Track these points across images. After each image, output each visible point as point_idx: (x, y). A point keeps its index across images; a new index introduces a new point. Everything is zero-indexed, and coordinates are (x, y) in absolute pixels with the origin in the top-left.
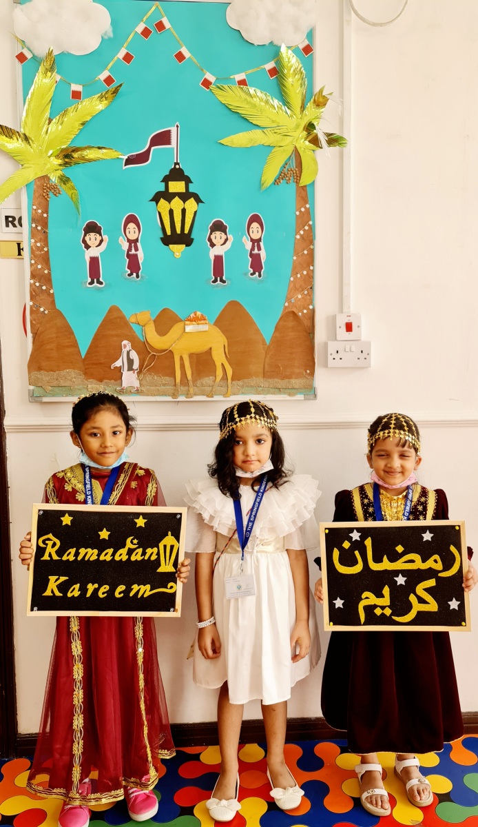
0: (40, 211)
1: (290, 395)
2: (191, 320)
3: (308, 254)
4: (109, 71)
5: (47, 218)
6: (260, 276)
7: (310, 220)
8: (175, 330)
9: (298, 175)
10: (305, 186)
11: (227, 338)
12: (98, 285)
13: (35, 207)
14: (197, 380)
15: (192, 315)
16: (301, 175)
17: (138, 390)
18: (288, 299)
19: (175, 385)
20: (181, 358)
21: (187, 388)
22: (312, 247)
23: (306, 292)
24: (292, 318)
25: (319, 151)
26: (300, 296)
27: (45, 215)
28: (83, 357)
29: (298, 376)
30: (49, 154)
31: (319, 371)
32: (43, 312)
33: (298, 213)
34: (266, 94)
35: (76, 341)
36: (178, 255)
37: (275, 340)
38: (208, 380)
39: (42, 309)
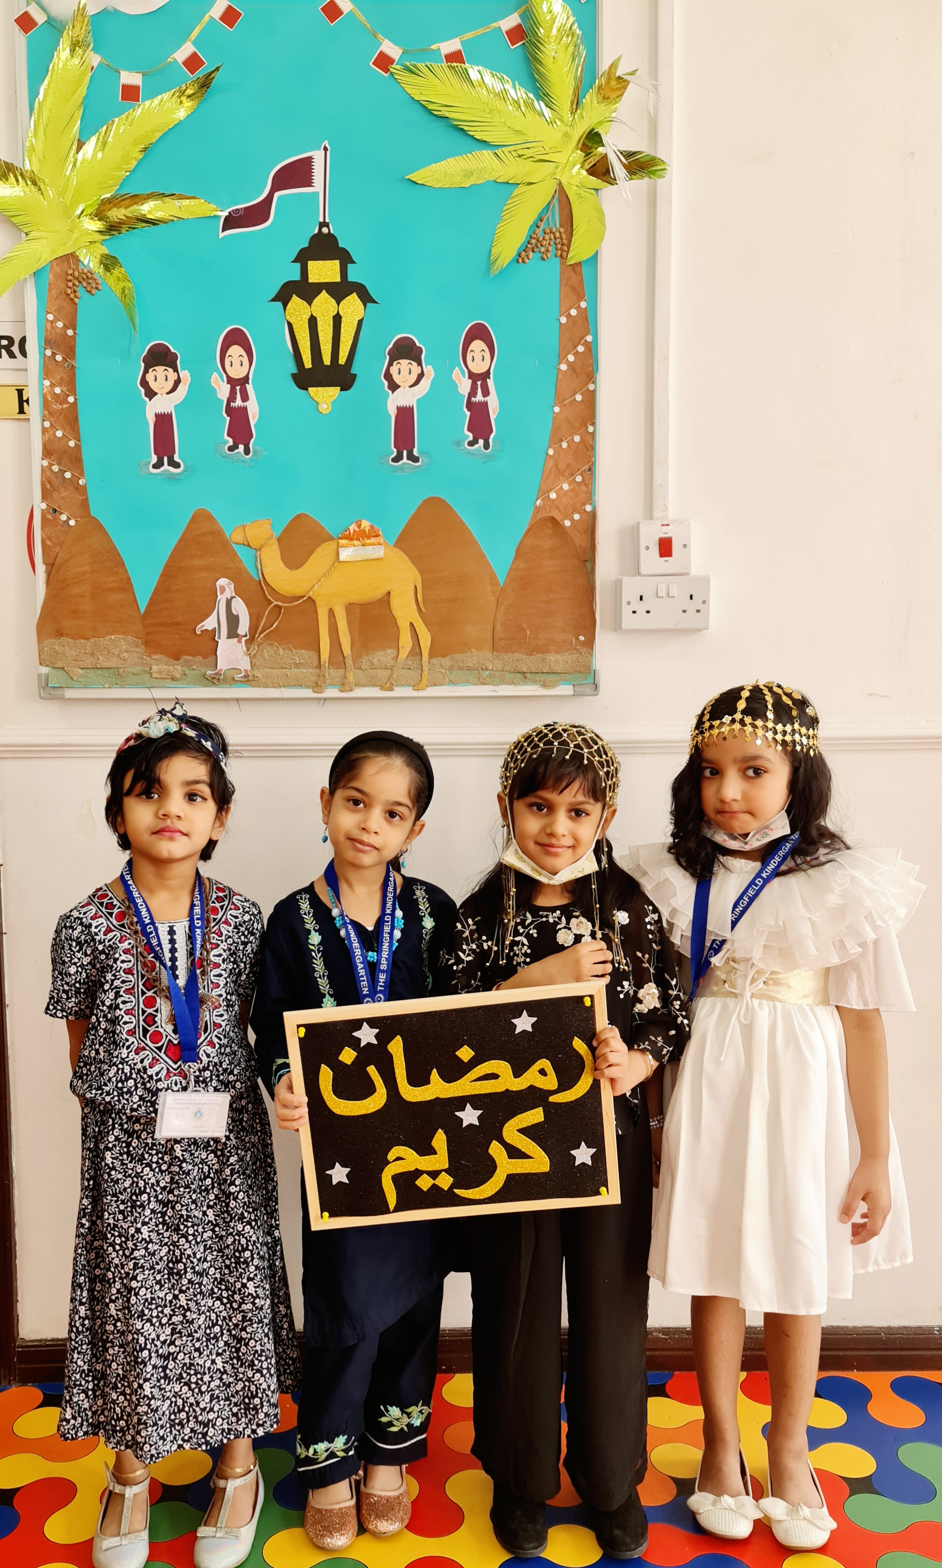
0: (60, 324)
1: (544, 685)
2: (349, 538)
3: (582, 401)
4: (194, 43)
5: (73, 338)
6: (487, 446)
7: (587, 333)
8: (321, 555)
9: (564, 244)
10: (579, 264)
11: (421, 572)
12: (171, 469)
13: (50, 317)
14: (361, 657)
15: (353, 527)
16: (570, 241)
17: (246, 676)
18: (543, 493)
19: (319, 666)
20: (331, 613)
21: (341, 672)
22: (591, 387)
23: (579, 479)
24: (549, 531)
25: (608, 190)
26: (566, 487)
27: (70, 332)
28: (142, 610)
29: (561, 647)
30: (79, 212)
31: (602, 638)
32: (67, 522)
33: (563, 320)
34: (501, 79)
35: (129, 579)
36: (324, 408)
37: (514, 574)
38: (383, 657)
39: (64, 517)
